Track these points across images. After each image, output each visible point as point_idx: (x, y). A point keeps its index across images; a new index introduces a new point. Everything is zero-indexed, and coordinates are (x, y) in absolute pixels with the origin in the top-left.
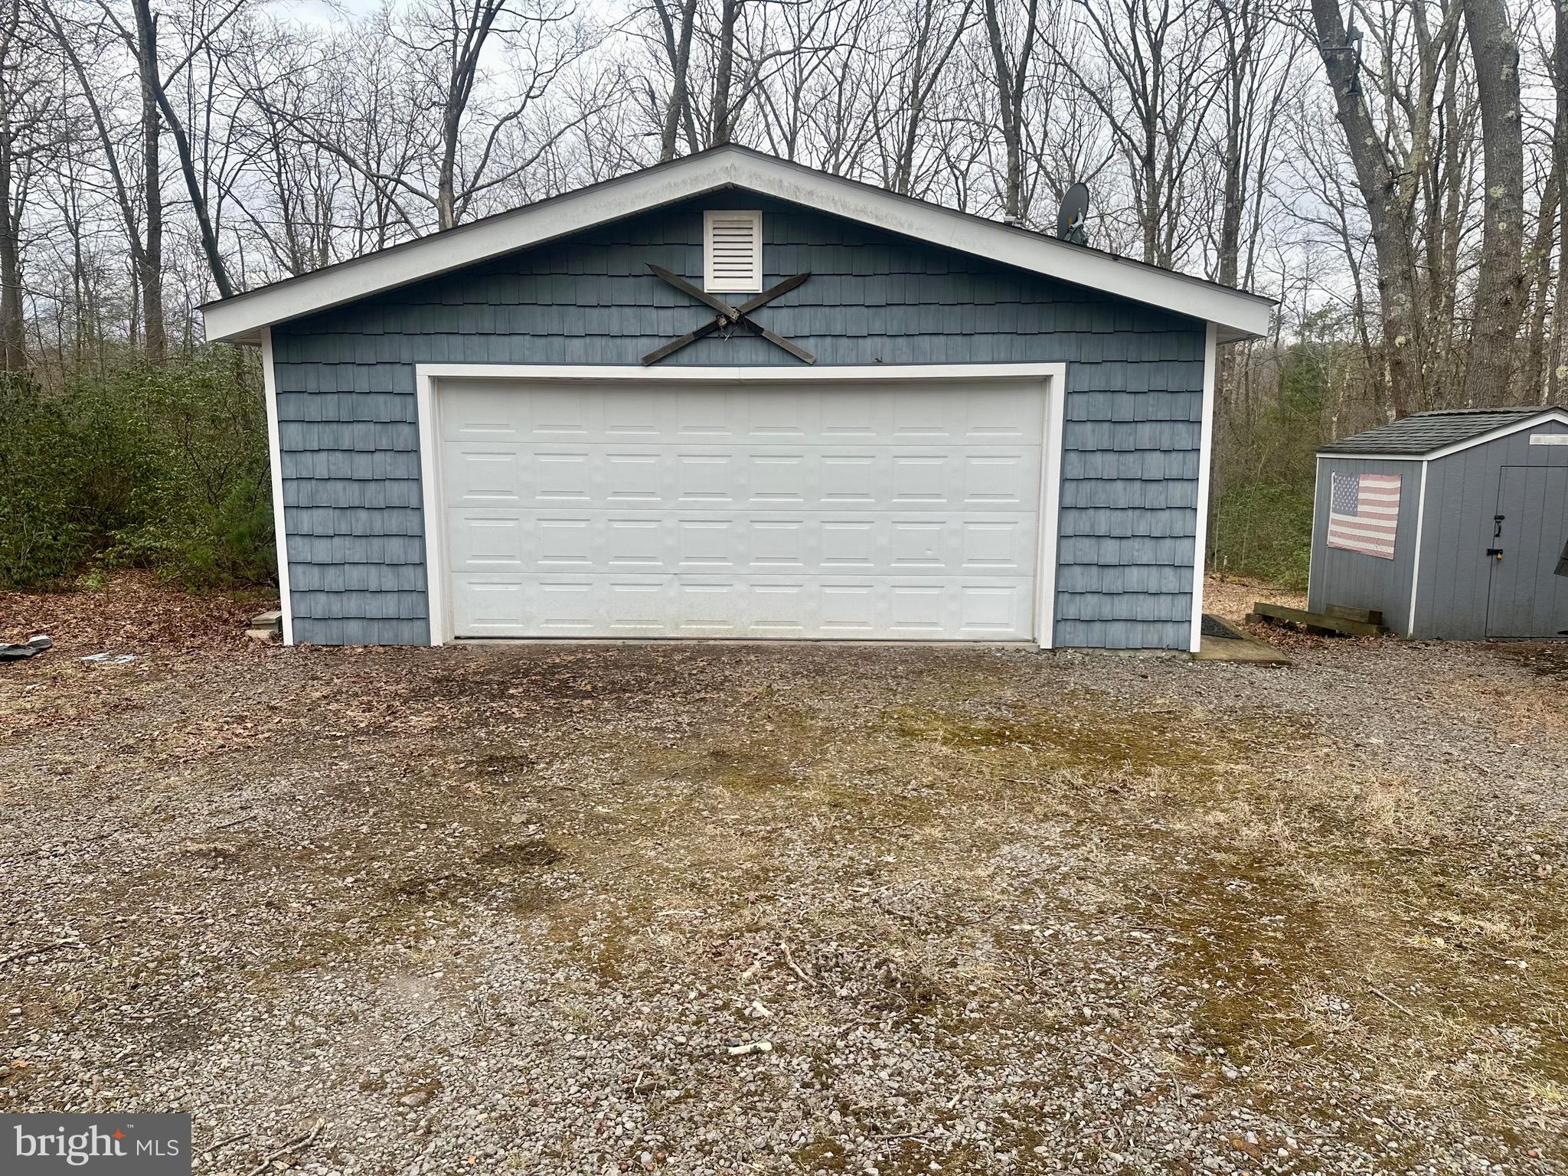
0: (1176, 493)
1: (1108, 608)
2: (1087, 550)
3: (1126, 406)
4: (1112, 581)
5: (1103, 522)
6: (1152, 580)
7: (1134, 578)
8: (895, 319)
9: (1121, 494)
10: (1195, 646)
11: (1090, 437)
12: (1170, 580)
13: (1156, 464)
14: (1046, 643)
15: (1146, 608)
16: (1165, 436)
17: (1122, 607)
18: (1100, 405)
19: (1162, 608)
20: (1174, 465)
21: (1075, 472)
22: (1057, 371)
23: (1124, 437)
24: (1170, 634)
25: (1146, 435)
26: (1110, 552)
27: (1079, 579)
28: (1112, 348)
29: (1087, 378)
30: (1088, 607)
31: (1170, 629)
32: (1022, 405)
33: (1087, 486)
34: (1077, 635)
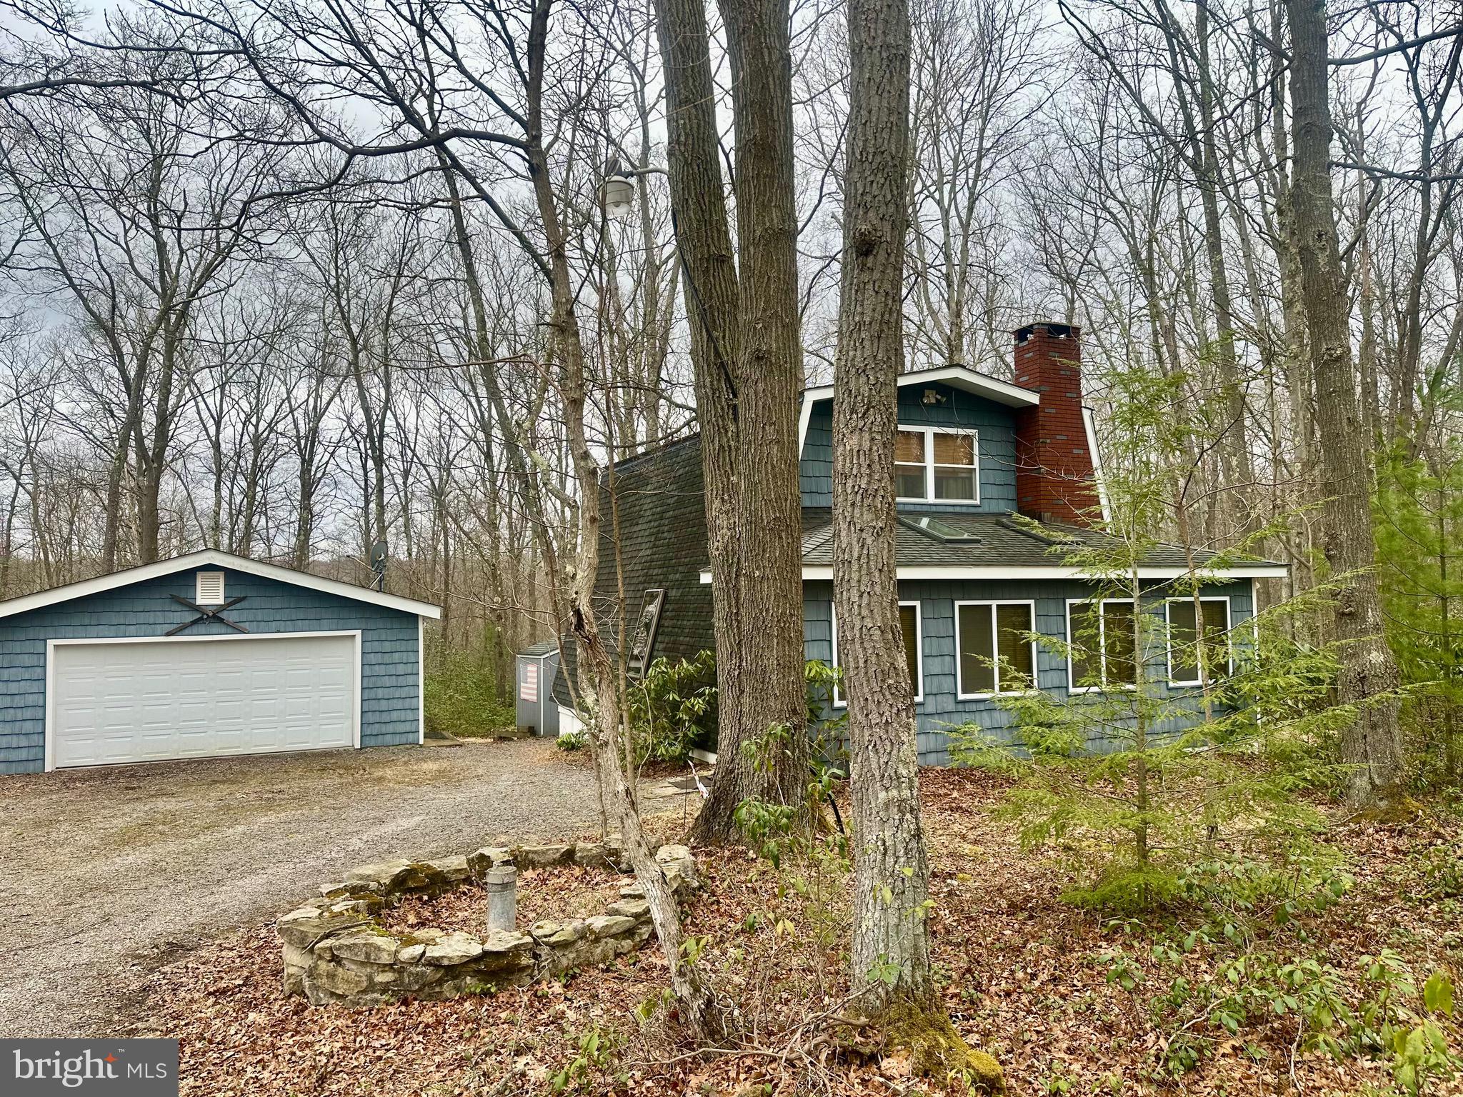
0: (411, 680)
1: (384, 729)
2: (374, 705)
3: (387, 646)
4: (385, 717)
5: (380, 693)
6: (402, 716)
7: (395, 716)
8: (286, 614)
9: (387, 681)
10: (421, 742)
11: (373, 658)
12: (410, 716)
13: (401, 669)
14: (358, 746)
15: (401, 727)
16: (404, 657)
17: (390, 728)
18: (377, 646)
19: (407, 727)
20: (409, 669)
21: (367, 673)
22: (358, 633)
23: (387, 658)
24: (411, 737)
25: (396, 657)
26: (384, 705)
27: (371, 717)
28: (380, 624)
29: (370, 636)
30: (376, 729)
31: (411, 736)
32: (343, 648)
33: (373, 679)
34: (371, 742)
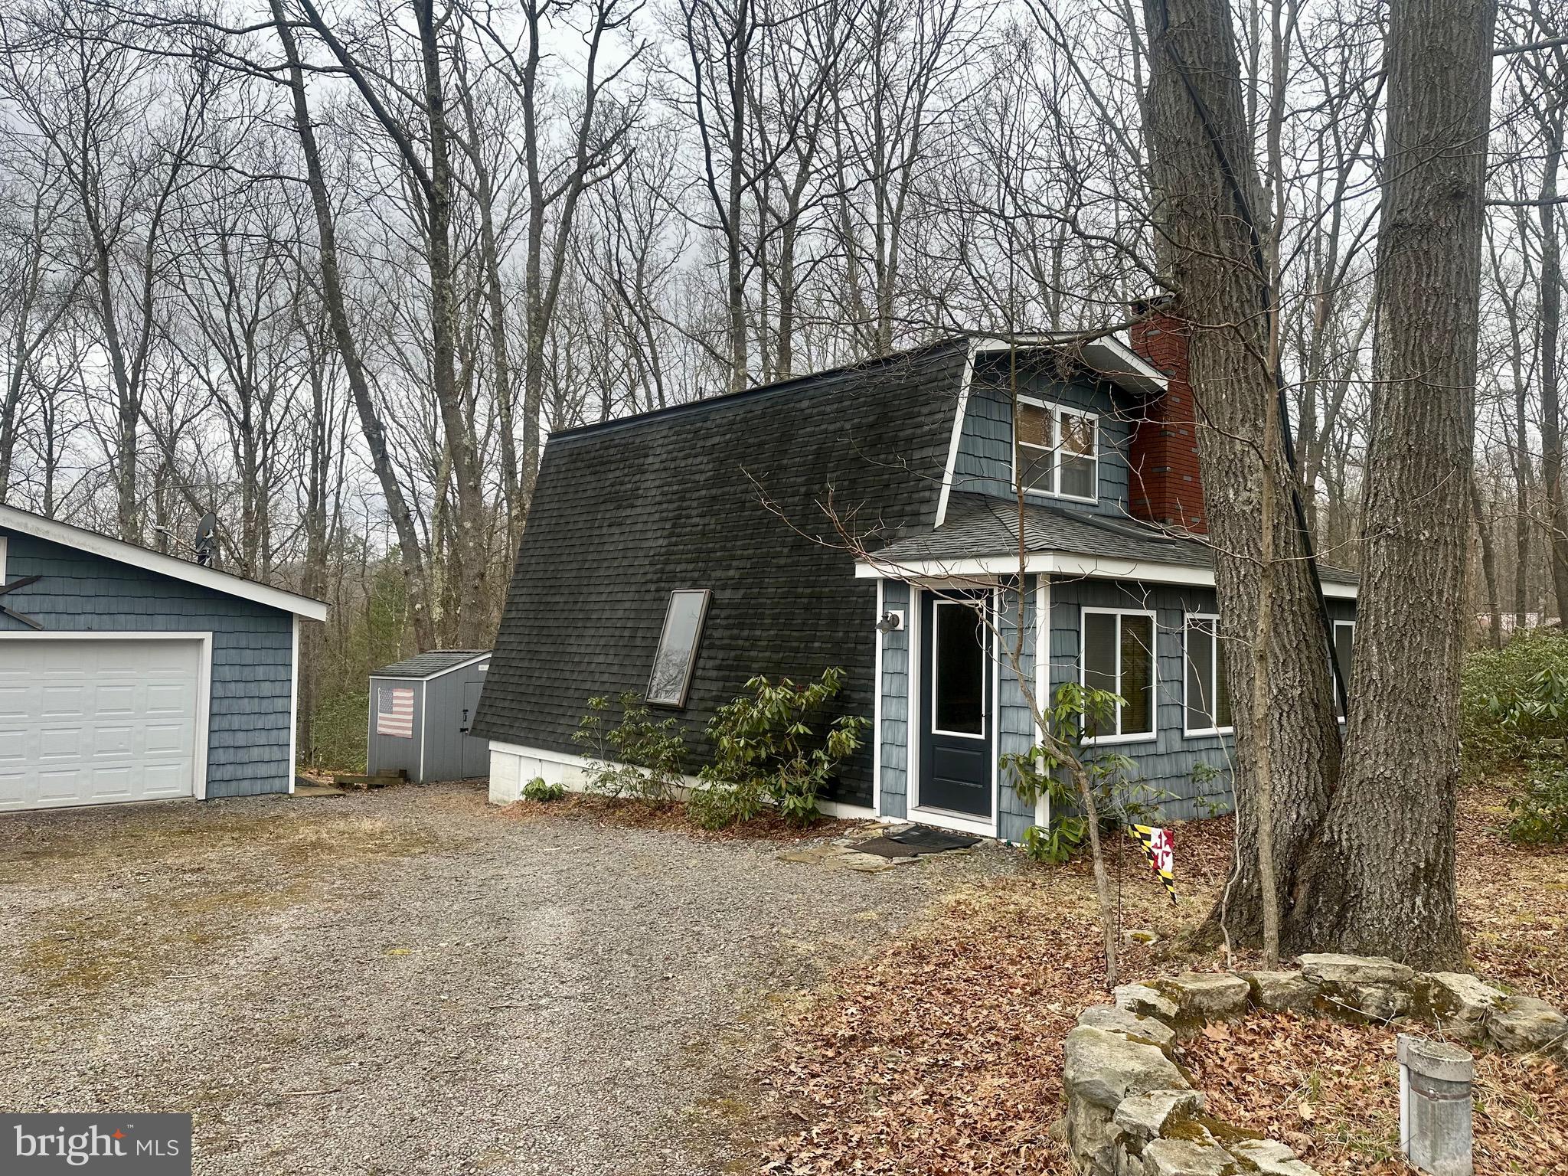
0: (279, 704)
1: (240, 772)
2: (227, 739)
3: (248, 657)
4: (243, 756)
5: (236, 722)
6: (266, 754)
7: (255, 753)
8: (101, 605)
9: (246, 705)
10: (292, 790)
11: (227, 673)
12: (276, 754)
13: (267, 689)
14: (201, 795)
15: (263, 770)
16: (271, 672)
17: (249, 771)
18: (233, 656)
19: (272, 770)
20: (277, 688)
21: (220, 693)
22: (208, 636)
23: (248, 674)
24: (277, 784)
25: (260, 673)
26: (241, 739)
27: (222, 756)
28: (240, 624)
29: (224, 641)
30: (228, 772)
31: (277, 781)
32: (187, 656)
33: (226, 702)
34: (222, 790)
